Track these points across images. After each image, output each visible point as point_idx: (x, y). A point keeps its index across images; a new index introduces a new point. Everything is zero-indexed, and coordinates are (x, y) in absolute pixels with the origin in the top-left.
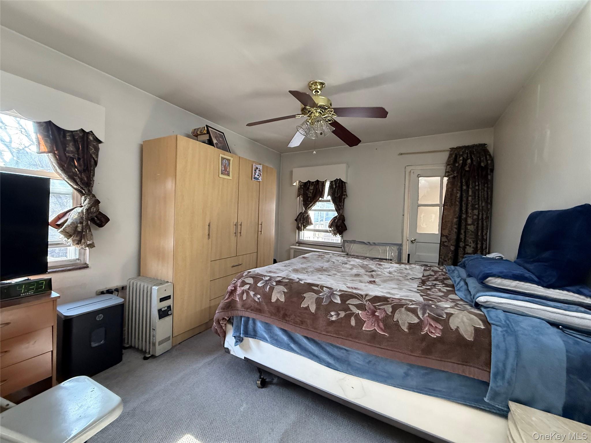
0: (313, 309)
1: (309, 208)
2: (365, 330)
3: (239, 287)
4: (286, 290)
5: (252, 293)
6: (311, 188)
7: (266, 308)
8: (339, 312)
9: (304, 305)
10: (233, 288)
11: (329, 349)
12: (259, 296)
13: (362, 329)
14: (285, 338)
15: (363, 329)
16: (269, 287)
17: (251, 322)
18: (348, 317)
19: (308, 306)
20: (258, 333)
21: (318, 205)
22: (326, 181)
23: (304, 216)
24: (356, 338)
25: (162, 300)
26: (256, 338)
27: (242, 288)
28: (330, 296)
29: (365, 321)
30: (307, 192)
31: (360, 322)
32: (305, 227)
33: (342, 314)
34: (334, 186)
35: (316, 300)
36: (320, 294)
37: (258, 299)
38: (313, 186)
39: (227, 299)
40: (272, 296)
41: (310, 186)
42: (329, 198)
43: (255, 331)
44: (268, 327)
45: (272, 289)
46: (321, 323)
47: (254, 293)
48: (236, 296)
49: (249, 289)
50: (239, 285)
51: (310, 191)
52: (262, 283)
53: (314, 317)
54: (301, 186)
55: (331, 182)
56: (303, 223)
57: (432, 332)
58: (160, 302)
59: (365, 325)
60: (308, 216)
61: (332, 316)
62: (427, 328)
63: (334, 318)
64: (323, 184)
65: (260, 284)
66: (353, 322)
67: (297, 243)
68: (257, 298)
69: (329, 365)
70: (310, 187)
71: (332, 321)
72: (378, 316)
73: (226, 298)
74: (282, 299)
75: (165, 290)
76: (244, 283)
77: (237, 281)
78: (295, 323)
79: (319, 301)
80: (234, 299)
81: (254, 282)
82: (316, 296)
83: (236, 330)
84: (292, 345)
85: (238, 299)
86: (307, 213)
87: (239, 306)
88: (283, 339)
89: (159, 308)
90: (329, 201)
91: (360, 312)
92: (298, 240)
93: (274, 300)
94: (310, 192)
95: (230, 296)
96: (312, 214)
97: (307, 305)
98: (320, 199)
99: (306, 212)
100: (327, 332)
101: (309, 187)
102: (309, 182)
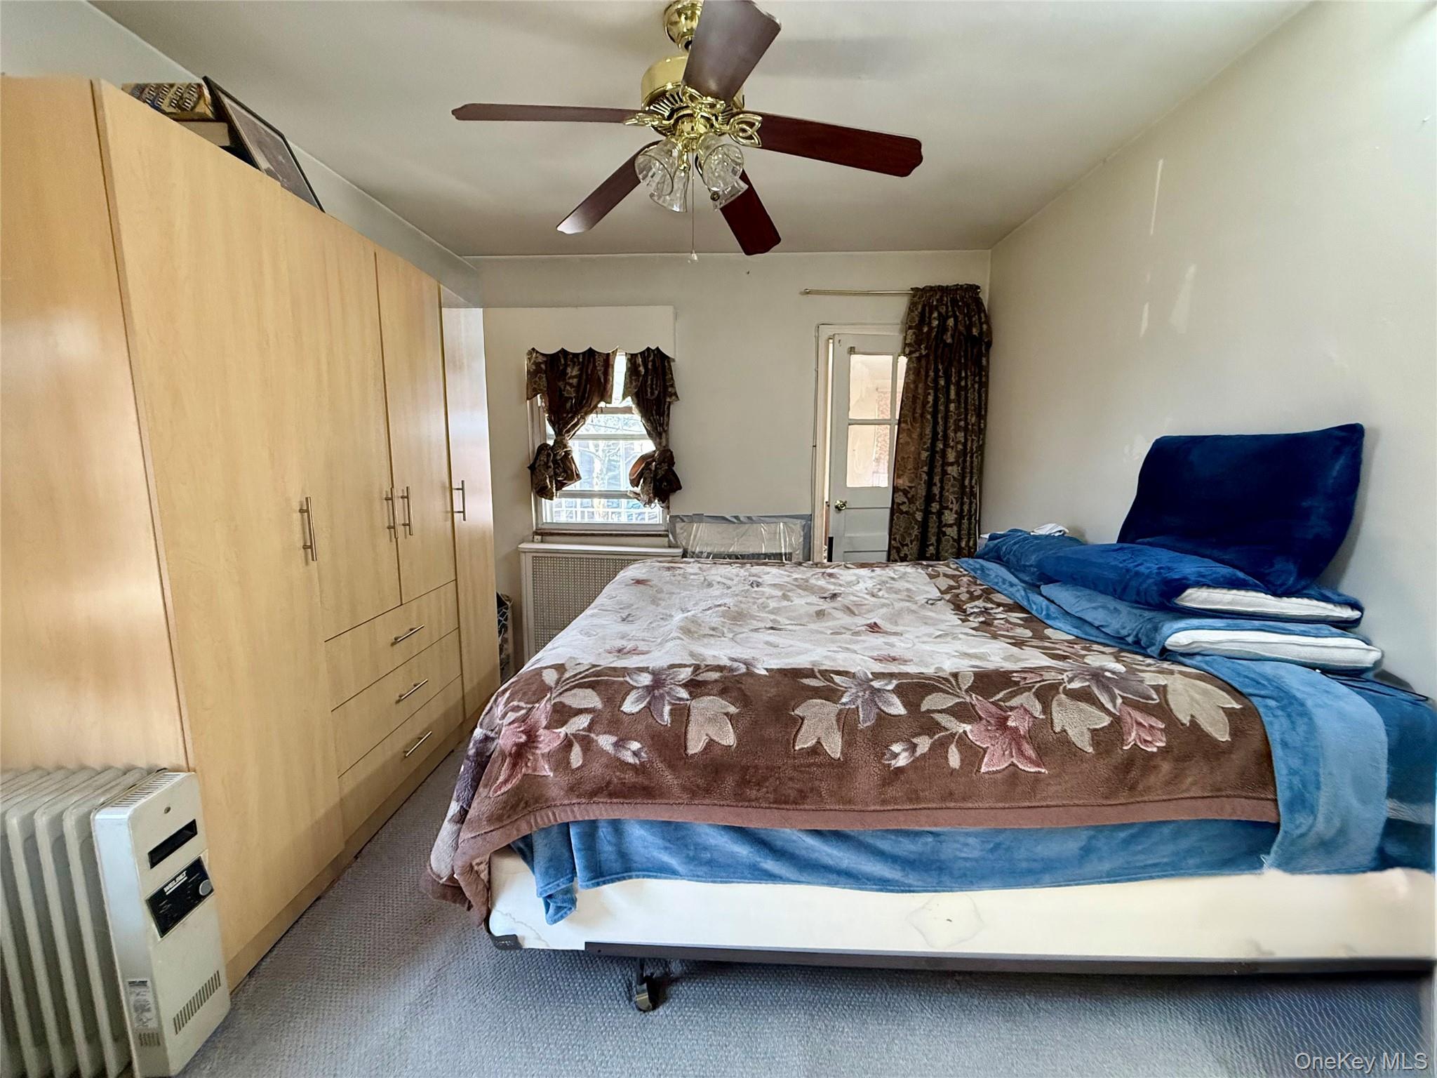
0: (834, 747)
1: (568, 431)
2: (988, 773)
3: (546, 728)
4: (732, 709)
5: (605, 742)
6: (573, 371)
7: (669, 778)
8: (915, 740)
9: (804, 742)
10: (523, 738)
11: (885, 845)
12: (635, 746)
13: (978, 771)
14: (743, 851)
15: (984, 769)
16: (667, 709)
17: (604, 832)
18: (940, 748)
19: (819, 742)
20: (636, 858)
21: (593, 424)
22: (614, 353)
23: (555, 455)
24: (964, 799)
25: (158, 855)
26: (630, 877)
27: (562, 731)
28: (873, 701)
29: (985, 750)
30: (561, 384)
31: (973, 755)
32: (560, 486)
33: (924, 744)
34: (642, 369)
35: (838, 721)
36: (844, 700)
37: (635, 754)
38: (576, 368)
39: (506, 782)
40: (689, 736)
41: (566, 366)
42: (629, 402)
43: (623, 855)
44: (674, 834)
45: (682, 714)
46: (865, 780)
47: (614, 739)
48: (536, 760)
49: (590, 728)
50: (544, 723)
51: (571, 381)
52: (638, 700)
53: (842, 768)
54: (537, 364)
55: (632, 359)
56: (556, 475)
57: (1146, 741)
58: (153, 865)
59: (986, 760)
60: (567, 454)
61: (895, 756)
62: (1133, 734)
63: (902, 761)
64: (607, 361)
65: (631, 705)
66: (954, 759)
67: (536, 533)
68: (629, 753)
69: (884, 885)
70: (569, 370)
71: (898, 768)
72: (1016, 728)
73: (501, 779)
74: (729, 738)
75: (168, 810)
76: (562, 714)
77: (530, 709)
78: (781, 801)
79: (846, 722)
80: (530, 772)
81: (603, 702)
82: (831, 709)
83: (552, 871)
84: (770, 865)
85: (546, 770)
86: (565, 446)
87: (555, 792)
88: (732, 855)
89: (152, 890)
90: (627, 410)
91: (968, 728)
92: (537, 524)
93: (695, 745)
94: (571, 385)
95: (514, 766)
96: (575, 446)
97: (814, 742)
98: (602, 404)
99: (560, 443)
100: (884, 802)
101: (565, 369)
102: (563, 351)
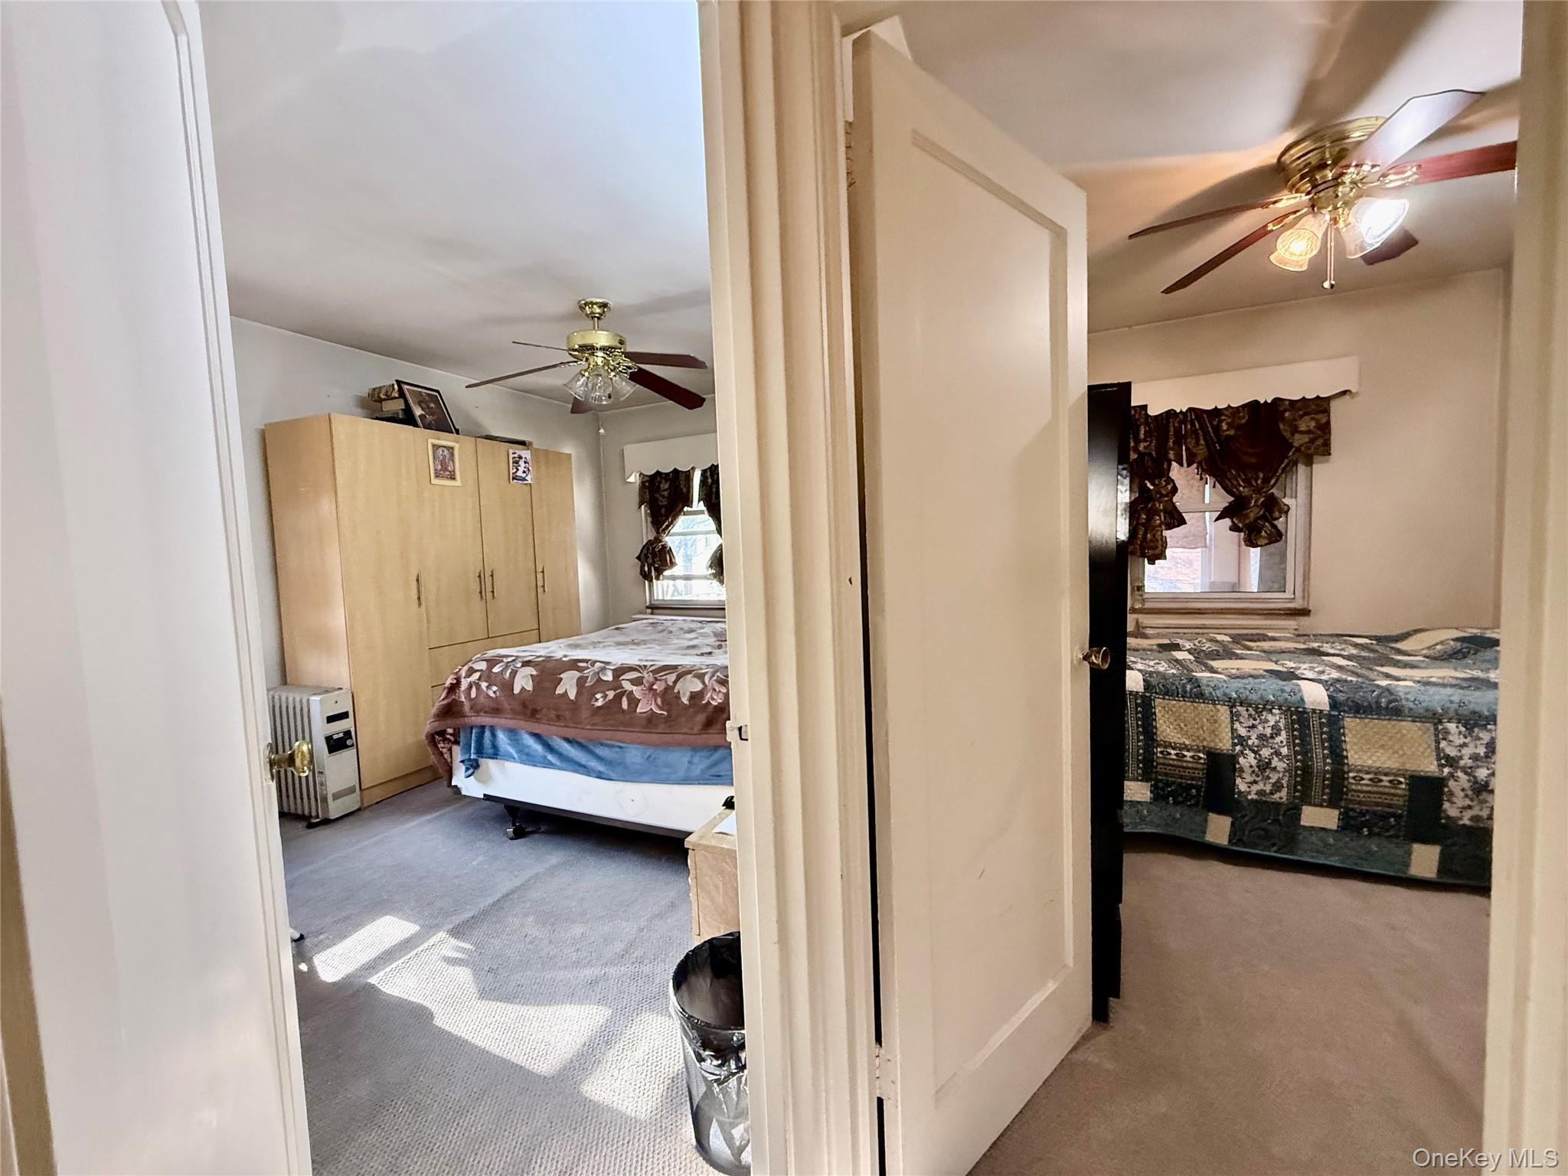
0: (572, 695)
1: (664, 530)
2: (641, 713)
3: (464, 678)
4: (535, 673)
5: (484, 685)
6: (665, 486)
7: (507, 706)
8: (607, 693)
9: (559, 691)
10: (455, 681)
11: (599, 751)
12: (495, 688)
13: (636, 711)
14: (538, 748)
15: (638, 711)
16: (510, 671)
17: (487, 734)
18: (618, 698)
19: (566, 691)
20: (501, 750)
21: (682, 523)
22: (693, 469)
23: (654, 549)
24: (627, 726)
25: (331, 719)
26: (497, 759)
27: (469, 680)
28: (598, 673)
29: (639, 700)
30: (657, 496)
31: (634, 702)
32: (659, 572)
33: (611, 694)
34: (710, 481)
35: (577, 680)
36: (585, 672)
37: (494, 692)
38: (668, 483)
39: (443, 699)
40: (515, 685)
41: (660, 482)
42: (702, 506)
43: (495, 747)
44: (512, 732)
45: (514, 673)
46: (585, 714)
47: (487, 684)
48: (459, 693)
49: (479, 679)
50: (464, 675)
51: (663, 493)
52: (501, 666)
53: (575, 705)
54: (643, 483)
55: (704, 472)
56: (654, 562)
57: (714, 699)
58: (328, 722)
59: (640, 705)
60: (664, 547)
61: (597, 700)
62: (709, 695)
63: (600, 703)
64: (688, 476)
65: (496, 670)
66: (625, 705)
67: (648, 607)
68: (492, 692)
69: (600, 776)
70: (662, 486)
71: (598, 707)
72: (656, 690)
74: (529, 687)
75: (336, 702)
76: (471, 671)
77: (460, 669)
78: (549, 722)
79: (581, 682)
80: (456, 698)
81: (487, 669)
82: (577, 674)
83: (465, 750)
84: (550, 757)
85: (463, 699)
86: (661, 541)
87: (467, 708)
88: (536, 751)
89: (329, 733)
90: (702, 512)
91: (635, 688)
92: (650, 601)
93: (517, 691)
94: (663, 496)
95: (448, 693)
97: (564, 690)
98: (686, 509)
99: (658, 540)
100: (593, 725)
